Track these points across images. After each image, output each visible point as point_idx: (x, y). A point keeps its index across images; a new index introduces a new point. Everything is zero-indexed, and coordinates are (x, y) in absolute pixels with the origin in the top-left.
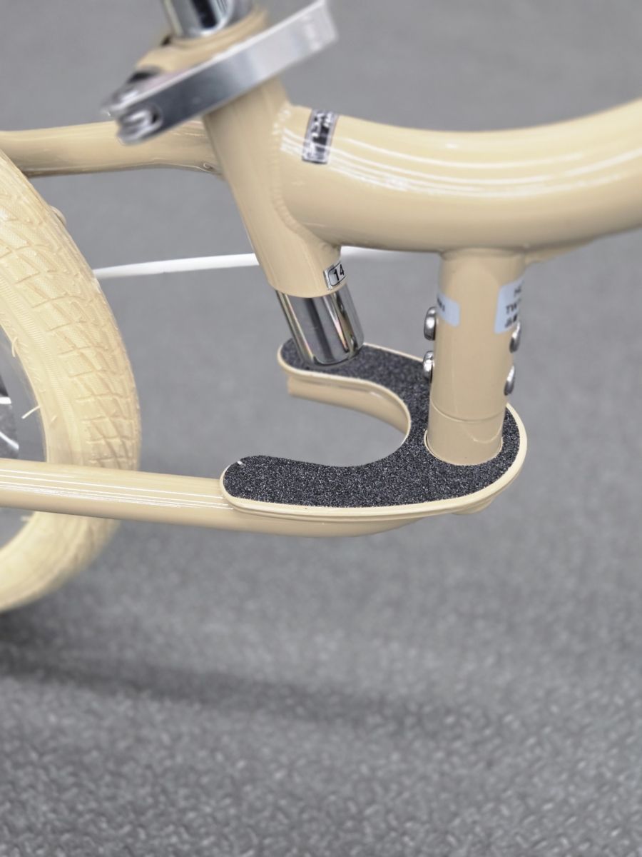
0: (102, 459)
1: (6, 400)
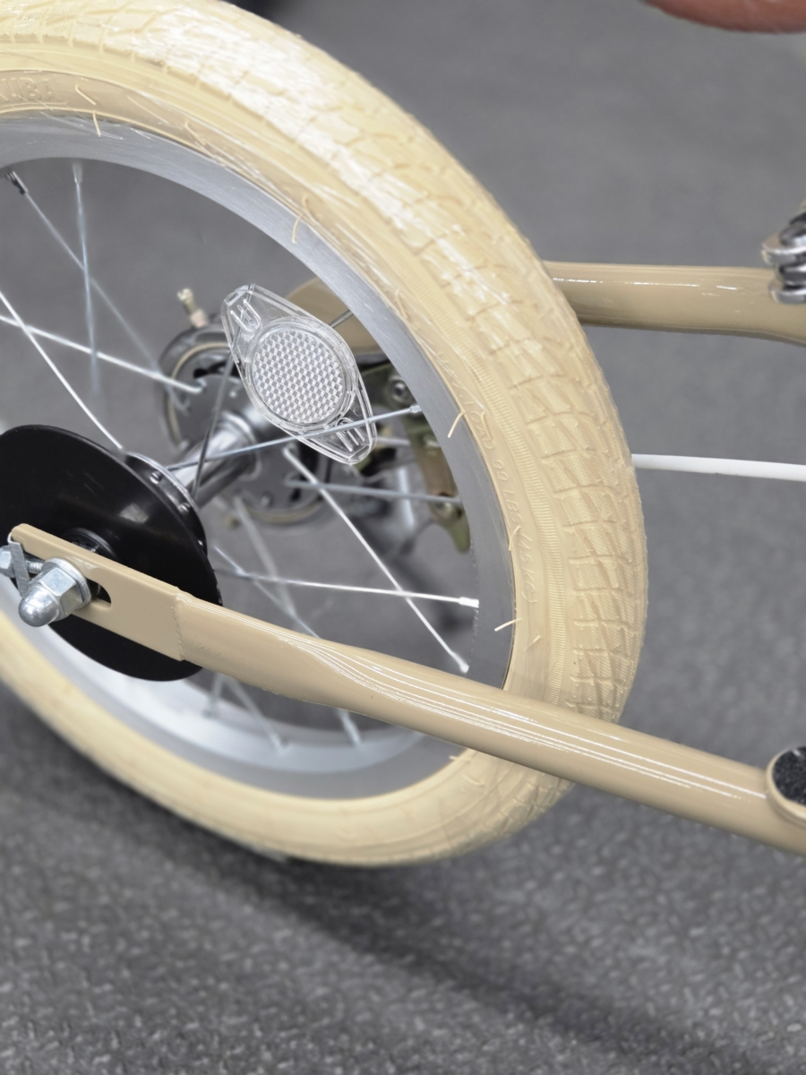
0: (583, 703)
1: (473, 603)
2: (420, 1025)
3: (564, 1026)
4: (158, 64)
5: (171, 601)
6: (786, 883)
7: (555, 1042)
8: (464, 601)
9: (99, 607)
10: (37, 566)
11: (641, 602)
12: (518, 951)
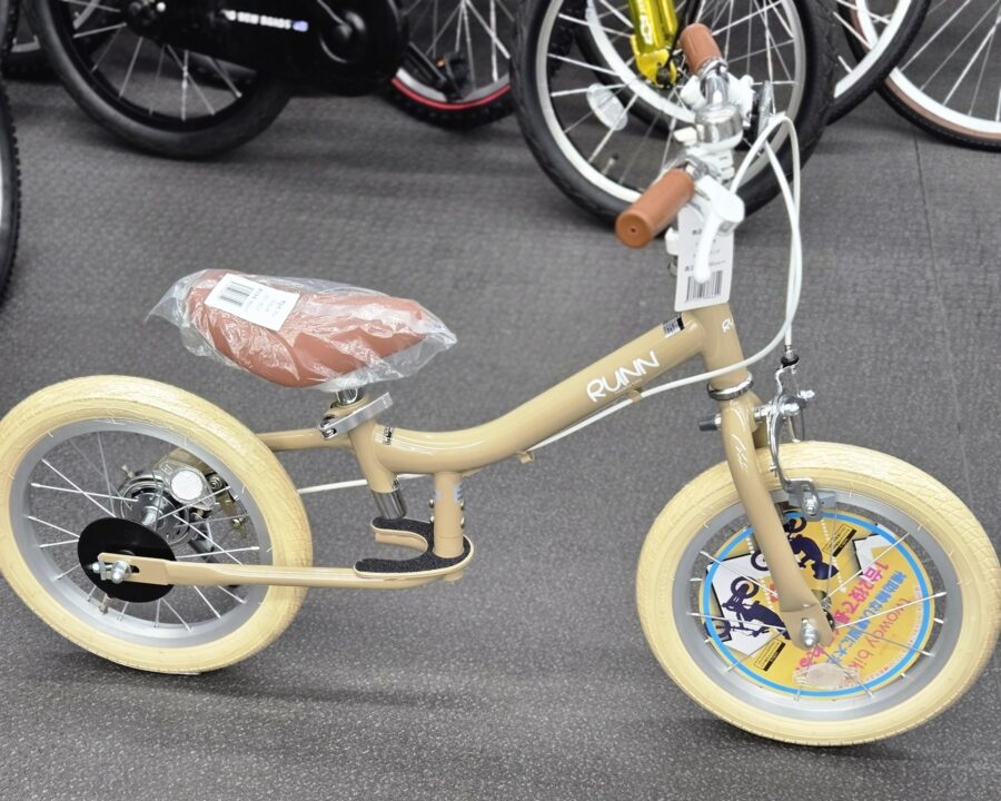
1: (257, 548)
2: (266, 711)
3: (317, 699)
4: (136, 402)
5: (163, 564)
6: (386, 642)
7: (314, 704)
8: (253, 548)
9: (135, 574)
10: (110, 566)
11: (309, 533)
12: (295, 683)
